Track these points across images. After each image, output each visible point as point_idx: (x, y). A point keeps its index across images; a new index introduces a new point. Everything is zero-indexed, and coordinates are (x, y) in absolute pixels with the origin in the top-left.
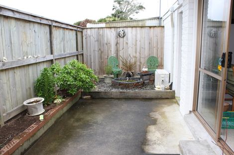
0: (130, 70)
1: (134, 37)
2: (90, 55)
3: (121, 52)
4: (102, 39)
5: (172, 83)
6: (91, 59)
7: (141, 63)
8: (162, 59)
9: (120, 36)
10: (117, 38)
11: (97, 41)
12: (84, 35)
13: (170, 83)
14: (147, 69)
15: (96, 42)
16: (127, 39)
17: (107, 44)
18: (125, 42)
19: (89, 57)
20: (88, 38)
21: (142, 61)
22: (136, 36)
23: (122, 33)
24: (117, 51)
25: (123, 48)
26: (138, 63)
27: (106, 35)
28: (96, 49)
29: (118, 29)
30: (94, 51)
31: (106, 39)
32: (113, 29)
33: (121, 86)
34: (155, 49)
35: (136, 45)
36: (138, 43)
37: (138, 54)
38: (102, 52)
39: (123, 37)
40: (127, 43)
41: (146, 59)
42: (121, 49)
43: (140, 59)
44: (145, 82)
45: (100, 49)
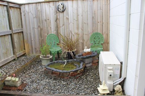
0: (71, 49)
1: (75, 11)
2: (30, 34)
3: (61, 28)
4: (40, 15)
5: (125, 79)
6: (31, 37)
7: (83, 40)
8: (108, 35)
9: (59, 11)
10: (57, 13)
11: (36, 17)
12: (22, 12)
13: (122, 79)
14: (89, 50)
15: (35, 19)
16: (68, 14)
17: (46, 20)
18: (65, 18)
19: (29, 35)
20: (27, 15)
21: (86, 38)
22: (77, 10)
23: (61, 7)
24: (57, 27)
25: (64, 25)
26: (81, 41)
27: (44, 11)
28: (36, 27)
29: (57, 2)
30: (34, 28)
31: (44, 15)
32: (51, 4)
33: (54, 75)
34: (99, 24)
35: (78, 20)
36: (80, 18)
37: (80, 30)
38: (41, 29)
39: (63, 12)
40: (68, 19)
41: (90, 35)
42: (61, 25)
43: (83, 36)
44: (87, 65)
45: (39, 27)
